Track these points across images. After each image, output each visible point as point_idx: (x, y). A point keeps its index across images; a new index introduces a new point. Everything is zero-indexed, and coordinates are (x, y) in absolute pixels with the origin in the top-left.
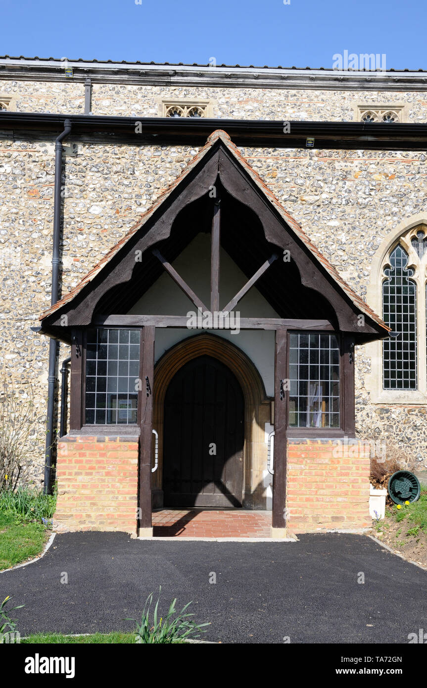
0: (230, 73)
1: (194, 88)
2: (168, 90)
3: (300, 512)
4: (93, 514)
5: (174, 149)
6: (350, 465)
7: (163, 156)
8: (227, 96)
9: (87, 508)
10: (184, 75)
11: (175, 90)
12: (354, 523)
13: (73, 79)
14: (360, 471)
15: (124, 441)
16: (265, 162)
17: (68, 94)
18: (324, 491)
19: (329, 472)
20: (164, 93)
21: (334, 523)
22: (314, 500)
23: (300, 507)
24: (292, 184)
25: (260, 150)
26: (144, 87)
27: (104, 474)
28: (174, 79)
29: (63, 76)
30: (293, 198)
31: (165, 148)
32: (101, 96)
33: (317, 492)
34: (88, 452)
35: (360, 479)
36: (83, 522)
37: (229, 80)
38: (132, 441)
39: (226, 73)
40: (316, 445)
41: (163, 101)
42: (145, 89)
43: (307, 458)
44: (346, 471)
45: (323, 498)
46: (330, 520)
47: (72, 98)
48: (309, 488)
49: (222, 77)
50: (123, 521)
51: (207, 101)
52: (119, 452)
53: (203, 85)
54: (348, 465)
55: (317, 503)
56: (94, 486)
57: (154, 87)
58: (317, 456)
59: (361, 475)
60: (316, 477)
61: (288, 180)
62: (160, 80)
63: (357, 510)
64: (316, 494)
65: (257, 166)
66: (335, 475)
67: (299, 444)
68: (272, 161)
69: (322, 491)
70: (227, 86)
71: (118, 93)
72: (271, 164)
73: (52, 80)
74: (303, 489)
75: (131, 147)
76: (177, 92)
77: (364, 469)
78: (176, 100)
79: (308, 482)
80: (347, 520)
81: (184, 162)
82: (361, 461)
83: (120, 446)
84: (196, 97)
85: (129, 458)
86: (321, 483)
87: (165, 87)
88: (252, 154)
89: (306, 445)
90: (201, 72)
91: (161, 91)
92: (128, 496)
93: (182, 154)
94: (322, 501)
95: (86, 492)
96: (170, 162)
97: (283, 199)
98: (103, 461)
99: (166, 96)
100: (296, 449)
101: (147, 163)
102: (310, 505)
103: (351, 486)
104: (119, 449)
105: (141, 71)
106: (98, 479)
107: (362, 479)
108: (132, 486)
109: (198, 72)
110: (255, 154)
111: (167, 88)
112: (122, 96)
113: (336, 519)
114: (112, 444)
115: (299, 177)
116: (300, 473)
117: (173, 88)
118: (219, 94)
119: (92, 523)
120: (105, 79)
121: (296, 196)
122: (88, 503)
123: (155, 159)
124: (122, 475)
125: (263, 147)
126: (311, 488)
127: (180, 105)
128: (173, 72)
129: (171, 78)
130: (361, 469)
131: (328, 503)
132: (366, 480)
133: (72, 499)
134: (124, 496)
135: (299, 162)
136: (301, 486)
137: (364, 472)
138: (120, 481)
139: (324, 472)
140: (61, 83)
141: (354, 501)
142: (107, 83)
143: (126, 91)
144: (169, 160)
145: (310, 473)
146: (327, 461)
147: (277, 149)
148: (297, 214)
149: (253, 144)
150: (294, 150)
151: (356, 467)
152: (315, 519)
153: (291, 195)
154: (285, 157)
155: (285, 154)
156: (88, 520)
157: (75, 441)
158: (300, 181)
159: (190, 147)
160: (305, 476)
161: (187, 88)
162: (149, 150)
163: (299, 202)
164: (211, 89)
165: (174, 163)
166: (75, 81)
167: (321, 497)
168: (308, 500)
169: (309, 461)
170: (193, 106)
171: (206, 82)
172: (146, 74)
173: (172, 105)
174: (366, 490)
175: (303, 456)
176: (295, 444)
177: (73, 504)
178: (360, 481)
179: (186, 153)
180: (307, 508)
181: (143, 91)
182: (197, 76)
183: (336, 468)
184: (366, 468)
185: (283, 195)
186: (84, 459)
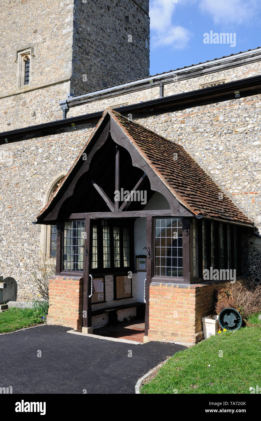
0: (235, 59)
1: (217, 73)
2: (202, 78)
3: (155, 328)
4: (61, 317)
5: (163, 116)
6: (183, 301)
7: (158, 121)
8: (236, 72)
9: (59, 313)
10: (210, 67)
11: (206, 77)
12: (184, 338)
13: (154, 85)
14: (189, 306)
15: (74, 280)
16: (212, 112)
17: (153, 93)
18: (168, 316)
19: (171, 305)
20: (200, 80)
21: (172, 337)
22: (163, 322)
23: (155, 324)
24: (229, 123)
25: (208, 106)
26: (189, 80)
27: (66, 297)
28: (204, 71)
29: (149, 85)
30: (230, 131)
31: (158, 116)
32: (168, 90)
33: (164, 316)
34: (60, 285)
35: (189, 310)
36: (57, 321)
37: (235, 62)
38: (77, 280)
39: (233, 59)
40: (164, 287)
41: (200, 85)
42: (190, 81)
43: (159, 295)
44: (181, 305)
45: (167, 321)
46: (170, 335)
47: (155, 95)
48: (160, 314)
49: (231, 62)
50: (72, 322)
51: (225, 78)
52: (72, 285)
53: (221, 70)
54: (182, 301)
55: (164, 323)
56: (62, 303)
57: (195, 78)
58: (164, 294)
59: (190, 308)
60: (164, 307)
61: (226, 121)
62: (197, 74)
63: (187, 331)
64: (164, 317)
65: (207, 116)
66: (174, 307)
67: (155, 286)
68: (216, 111)
69: (167, 316)
70: (236, 66)
71: (176, 87)
72: (216, 113)
73: (145, 89)
74: (157, 314)
75: (142, 119)
76: (207, 78)
77: (191, 304)
78: (207, 82)
79: (160, 310)
80: (180, 336)
81: (168, 122)
82: (190, 299)
83: (72, 282)
84: (218, 78)
85: (76, 289)
86: (167, 311)
87: (200, 77)
88: (205, 109)
89: (159, 287)
90: (218, 63)
91: (199, 79)
92: (75, 309)
93: (167, 118)
94: (167, 322)
95: (59, 305)
96: (161, 123)
97: (224, 133)
98: (65, 289)
99: (201, 82)
100: (153, 289)
101: (150, 126)
102: (161, 324)
103: (184, 315)
104: (72, 284)
105: (186, 72)
106: (64, 299)
107: (191, 311)
108: (76, 304)
109: (217, 63)
110: (206, 109)
111: (201, 77)
112: (179, 88)
113: (173, 334)
114: (69, 281)
115: (233, 117)
116: (155, 304)
117: (205, 76)
118: (231, 72)
119: (60, 321)
120: (169, 81)
121: (232, 130)
122: (60, 310)
123: (154, 123)
124: (73, 297)
125: (210, 103)
126: (161, 314)
127: (210, 85)
128: (203, 67)
129: (203, 71)
130: (189, 304)
131: (170, 324)
132: (193, 311)
133: (54, 308)
134: (73, 309)
135: (233, 108)
136: (156, 312)
137: (192, 306)
138: (72, 301)
139: (168, 304)
140: (149, 89)
141: (186, 324)
142: (170, 83)
143: (180, 85)
144: (161, 122)
145: (161, 304)
146: (170, 298)
147: (218, 103)
148: (233, 141)
149: (203, 103)
150: (229, 101)
151: (187, 302)
152: (162, 333)
153: (228, 130)
154: (224, 107)
155: (224, 105)
156: (59, 320)
157: (55, 279)
158: (233, 120)
159: (170, 112)
160: (158, 306)
161: (213, 74)
162: (151, 119)
163: (234, 133)
164: (226, 70)
165: (164, 123)
166: (156, 86)
167: (166, 320)
168: (159, 321)
169: (160, 297)
170: (217, 83)
171: (222, 67)
172: (189, 72)
173: (206, 86)
174: (193, 318)
175: (157, 293)
176: (153, 286)
177: (53, 311)
178: (189, 312)
179: (169, 116)
180: (159, 325)
181: (189, 82)
182: (217, 66)
183: (175, 303)
184: (193, 304)
185: (224, 131)
186: (58, 288)
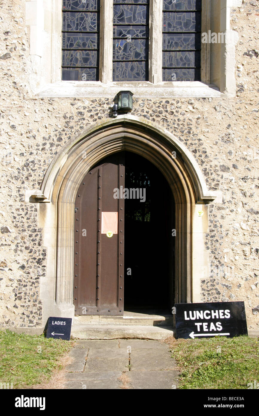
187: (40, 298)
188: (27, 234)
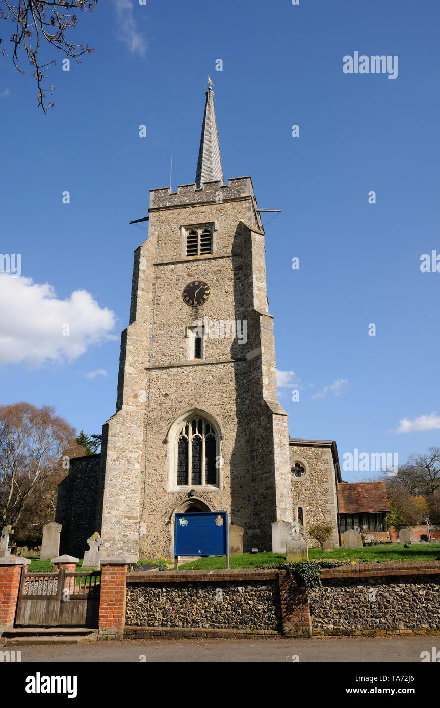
187: (170, 551)
188: (166, 532)
